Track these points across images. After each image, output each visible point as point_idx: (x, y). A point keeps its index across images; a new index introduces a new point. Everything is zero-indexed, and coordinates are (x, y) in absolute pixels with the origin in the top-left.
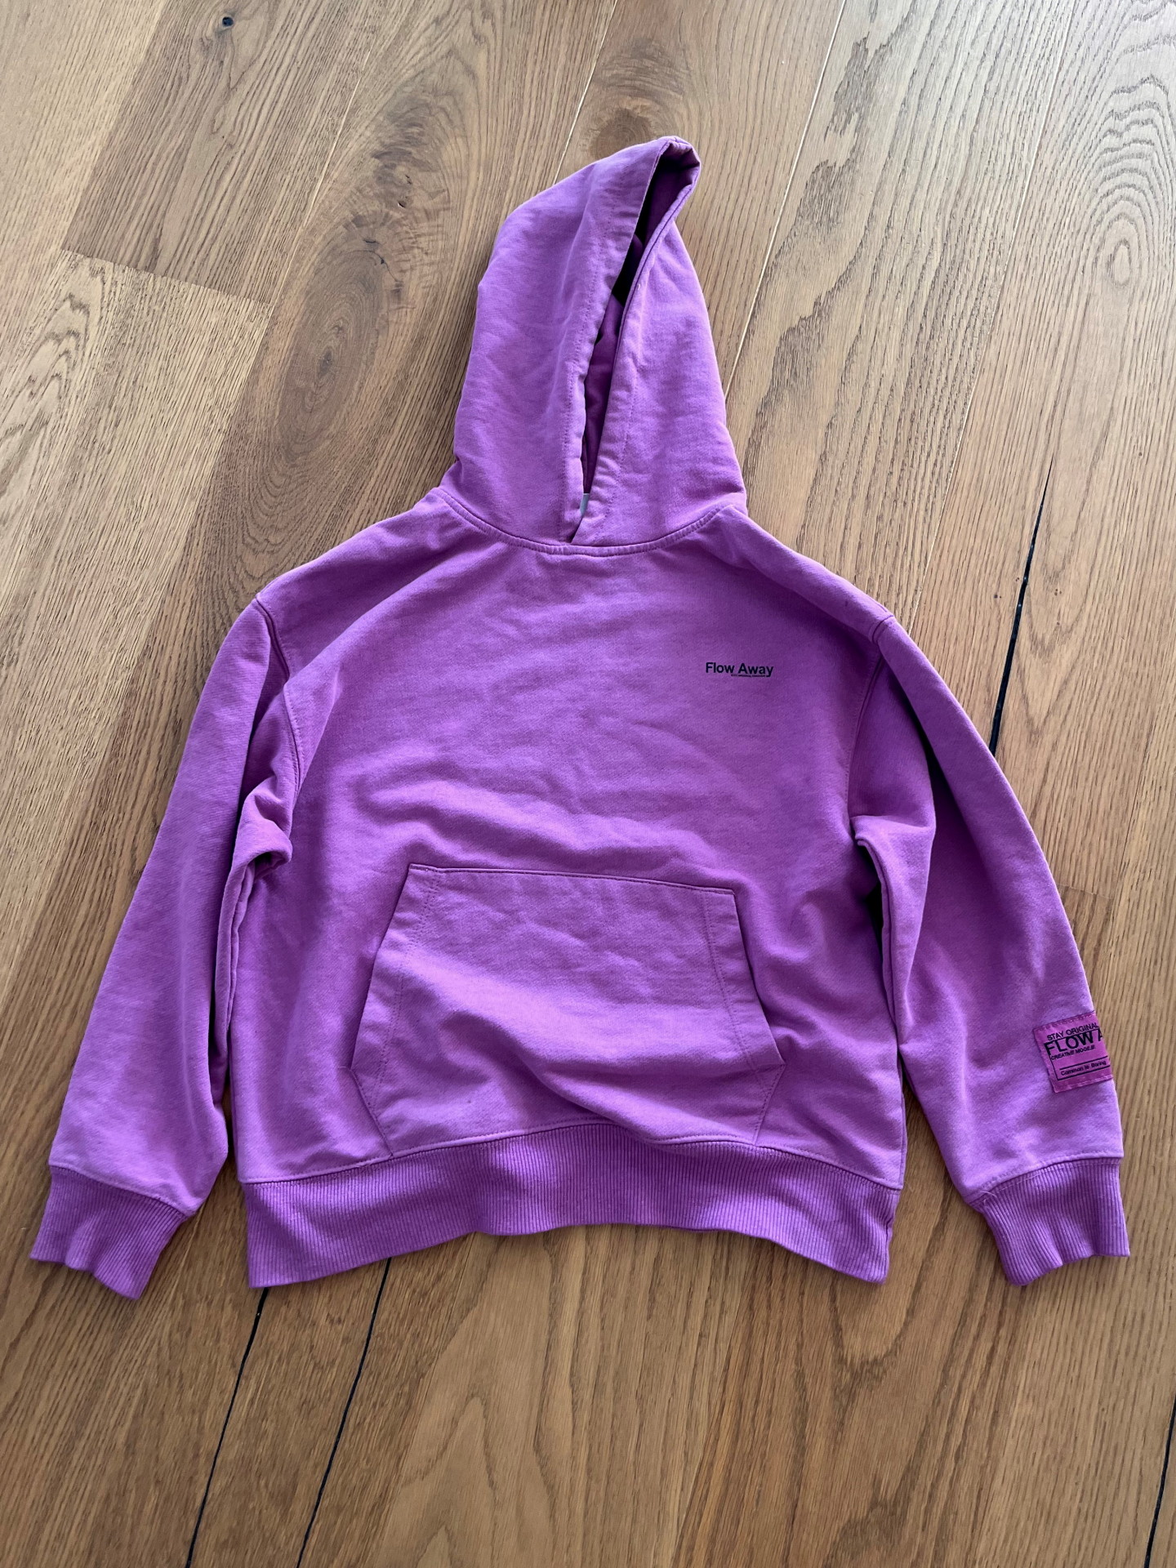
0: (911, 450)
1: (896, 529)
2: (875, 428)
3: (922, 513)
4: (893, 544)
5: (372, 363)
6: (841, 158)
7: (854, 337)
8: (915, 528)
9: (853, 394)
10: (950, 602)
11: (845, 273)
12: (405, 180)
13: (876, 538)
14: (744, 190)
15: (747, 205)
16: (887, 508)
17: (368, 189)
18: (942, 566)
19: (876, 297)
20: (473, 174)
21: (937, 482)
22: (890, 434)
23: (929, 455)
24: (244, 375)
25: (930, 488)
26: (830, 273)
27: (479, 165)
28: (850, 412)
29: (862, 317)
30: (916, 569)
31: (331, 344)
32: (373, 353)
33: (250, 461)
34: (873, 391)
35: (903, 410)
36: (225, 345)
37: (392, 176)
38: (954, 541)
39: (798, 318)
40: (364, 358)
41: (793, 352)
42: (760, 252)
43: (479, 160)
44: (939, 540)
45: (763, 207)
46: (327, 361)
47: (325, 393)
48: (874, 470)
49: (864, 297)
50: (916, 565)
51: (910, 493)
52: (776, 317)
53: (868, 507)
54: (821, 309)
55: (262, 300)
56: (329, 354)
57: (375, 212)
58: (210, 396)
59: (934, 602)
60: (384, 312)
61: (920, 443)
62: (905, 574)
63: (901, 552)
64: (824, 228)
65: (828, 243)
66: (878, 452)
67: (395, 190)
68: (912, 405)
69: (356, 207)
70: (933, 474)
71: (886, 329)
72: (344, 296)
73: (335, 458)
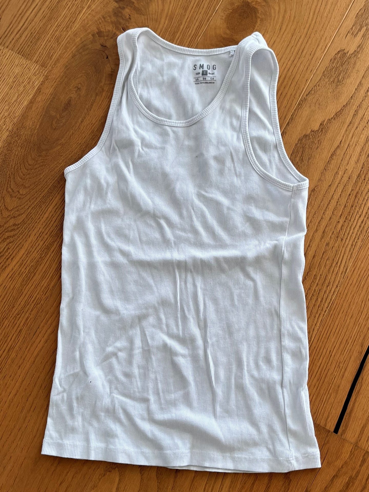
0: (352, 212)
1: (334, 252)
2: (336, 197)
3: (350, 246)
4: (331, 259)
5: (90, 110)
6: (352, 49)
7: (336, 146)
8: (344, 254)
9: (329, 176)
10: (353, 296)
11: (340, 111)
12: (128, 17)
13: (323, 254)
14: (298, 56)
15: (298, 65)
16: (332, 240)
17: (108, 18)
18: (353, 277)
19: (353, 127)
20: (163, 21)
21: (361, 232)
22: (343, 201)
23: (360, 217)
24: (26, 103)
25: (357, 234)
26: (332, 109)
27: (167, 16)
28: (325, 186)
29: (343, 136)
30: (339, 275)
31: (72, 95)
32: (92, 105)
33: (19, 149)
34: (339, 176)
35: (352, 190)
36: (20, 85)
37: (122, 13)
38: (363, 265)
39: (310, 130)
40: (87, 107)
41: (303, 147)
42: (299, 91)
43: (167, 14)
44: (355, 262)
45: (306, 67)
46: (68, 104)
47: (64, 121)
48: (330, 218)
49: (346, 126)
50: (340, 273)
51: (346, 234)
52: (299, 128)
53: (322, 237)
54: (323, 128)
55: (43, 65)
56: (70, 101)
57: (109, 31)
58: (7, 110)
59: (345, 294)
60: (102, 84)
61: (357, 209)
62: (333, 276)
63: (334, 265)
64: (334, 85)
65: (335, 93)
66: (335, 209)
67: (121, 21)
68: (358, 189)
69: (100, 26)
70: (360, 227)
71: (354, 145)
72: (83, 72)
73: (61, 156)
